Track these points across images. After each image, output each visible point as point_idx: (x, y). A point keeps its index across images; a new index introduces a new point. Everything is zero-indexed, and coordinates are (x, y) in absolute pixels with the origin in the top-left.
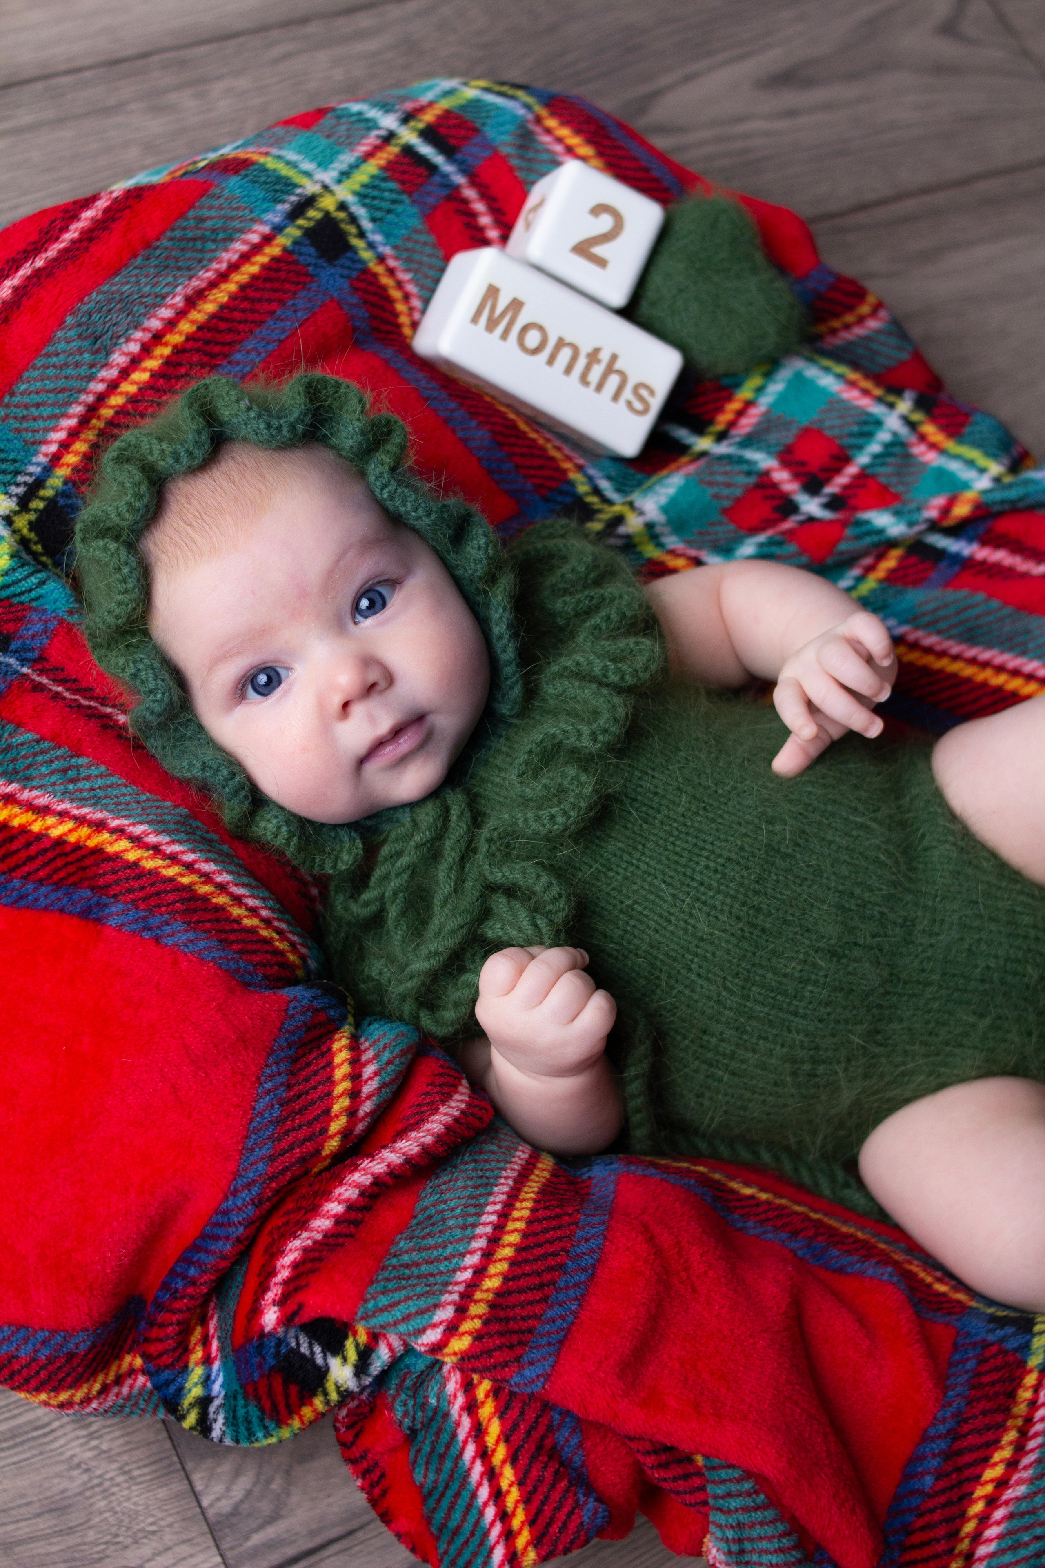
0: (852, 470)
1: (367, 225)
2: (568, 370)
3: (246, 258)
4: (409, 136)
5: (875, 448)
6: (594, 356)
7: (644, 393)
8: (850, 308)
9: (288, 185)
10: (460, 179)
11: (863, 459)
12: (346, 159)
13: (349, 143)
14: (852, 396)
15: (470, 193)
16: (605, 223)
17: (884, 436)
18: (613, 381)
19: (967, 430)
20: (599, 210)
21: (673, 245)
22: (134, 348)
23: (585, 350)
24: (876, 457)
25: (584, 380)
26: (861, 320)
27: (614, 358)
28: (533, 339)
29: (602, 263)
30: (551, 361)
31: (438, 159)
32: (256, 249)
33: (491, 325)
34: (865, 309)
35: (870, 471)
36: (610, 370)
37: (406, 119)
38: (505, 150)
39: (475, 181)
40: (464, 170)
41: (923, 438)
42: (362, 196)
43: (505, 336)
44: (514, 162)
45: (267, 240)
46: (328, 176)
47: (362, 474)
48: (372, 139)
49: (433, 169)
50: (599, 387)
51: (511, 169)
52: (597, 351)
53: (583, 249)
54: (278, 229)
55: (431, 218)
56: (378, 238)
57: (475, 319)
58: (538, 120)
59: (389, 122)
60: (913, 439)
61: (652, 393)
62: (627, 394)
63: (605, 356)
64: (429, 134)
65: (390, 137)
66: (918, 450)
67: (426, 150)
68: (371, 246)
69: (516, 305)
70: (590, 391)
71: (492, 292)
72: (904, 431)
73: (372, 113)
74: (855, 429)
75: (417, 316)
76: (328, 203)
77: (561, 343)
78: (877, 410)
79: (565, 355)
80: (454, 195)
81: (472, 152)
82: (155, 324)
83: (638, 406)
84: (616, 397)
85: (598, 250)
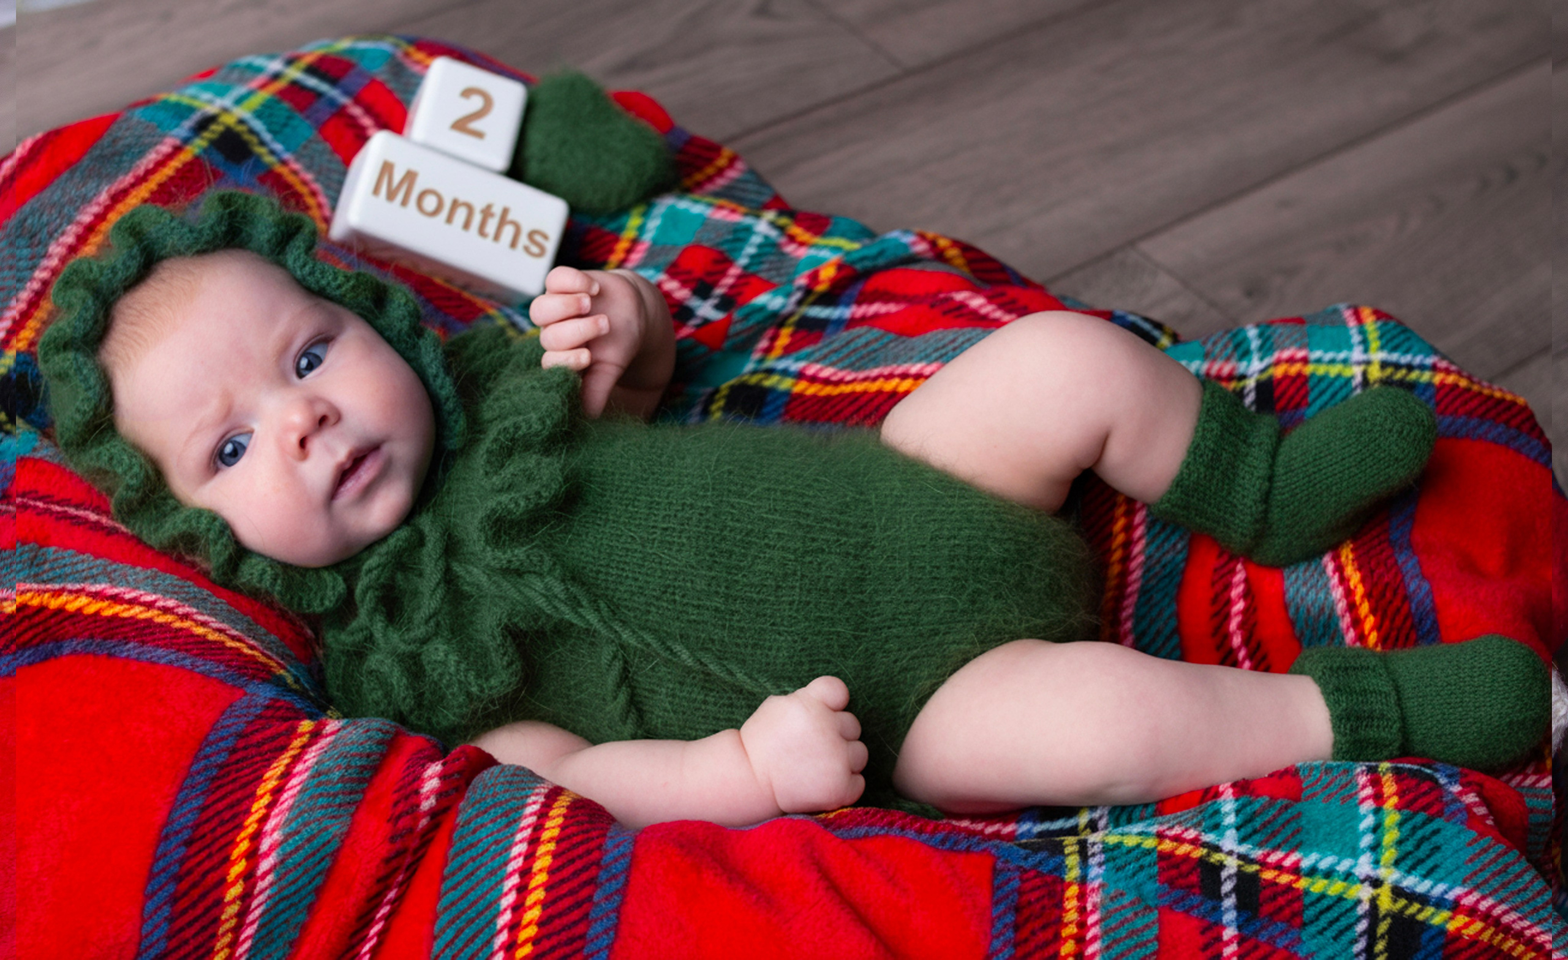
0: (734, 271)
1: (267, 137)
2: (467, 225)
3: (161, 164)
4: (294, 73)
5: (751, 250)
6: (487, 213)
7: (538, 238)
8: (710, 161)
9: (191, 110)
10: (344, 100)
11: (743, 261)
12: (241, 90)
13: (242, 81)
14: (721, 215)
15: (356, 111)
16: (476, 103)
17: (756, 239)
18: (508, 232)
19: (829, 228)
20: (467, 93)
21: (538, 114)
22: (70, 239)
23: (478, 207)
24: (753, 257)
25: (482, 232)
26: (720, 172)
27: (505, 211)
28: (430, 203)
29: (479, 135)
30: (449, 219)
31: (324, 87)
32: (169, 157)
33: (391, 196)
34: (722, 162)
35: (752, 270)
36: (503, 222)
37: (290, 62)
38: (381, 77)
39: (357, 101)
40: (346, 92)
41: (792, 239)
42: (259, 114)
43: (404, 203)
44: (391, 86)
45: (177, 150)
46: (227, 102)
47: (282, 265)
48: (261, 78)
49: (317, 95)
50: (497, 237)
51: (390, 92)
52: (489, 207)
53: (461, 125)
54: (186, 141)
55: (322, 129)
56: (278, 147)
57: (376, 191)
58: (407, 55)
59: (275, 66)
60: (783, 240)
61: (545, 237)
62: (523, 240)
63: (497, 210)
64: (312, 70)
65: (276, 76)
66: (790, 248)
67: (312, 82)
68: (273, 152)
69: (410, 177)
70: (489, 240)
71: (387, 168)
72: (774, 234)
73: (259, 61)
74: (730, 237)
75: (327, 213)
76: (229, 120)
77: (455, 204)
78: (748, 221)
79: (461, 214)
80: (341, 112)
81: (351, 80)
82: (87, 218)
83: (535, 249)
84: (513, 244)
85: (475, 125)
